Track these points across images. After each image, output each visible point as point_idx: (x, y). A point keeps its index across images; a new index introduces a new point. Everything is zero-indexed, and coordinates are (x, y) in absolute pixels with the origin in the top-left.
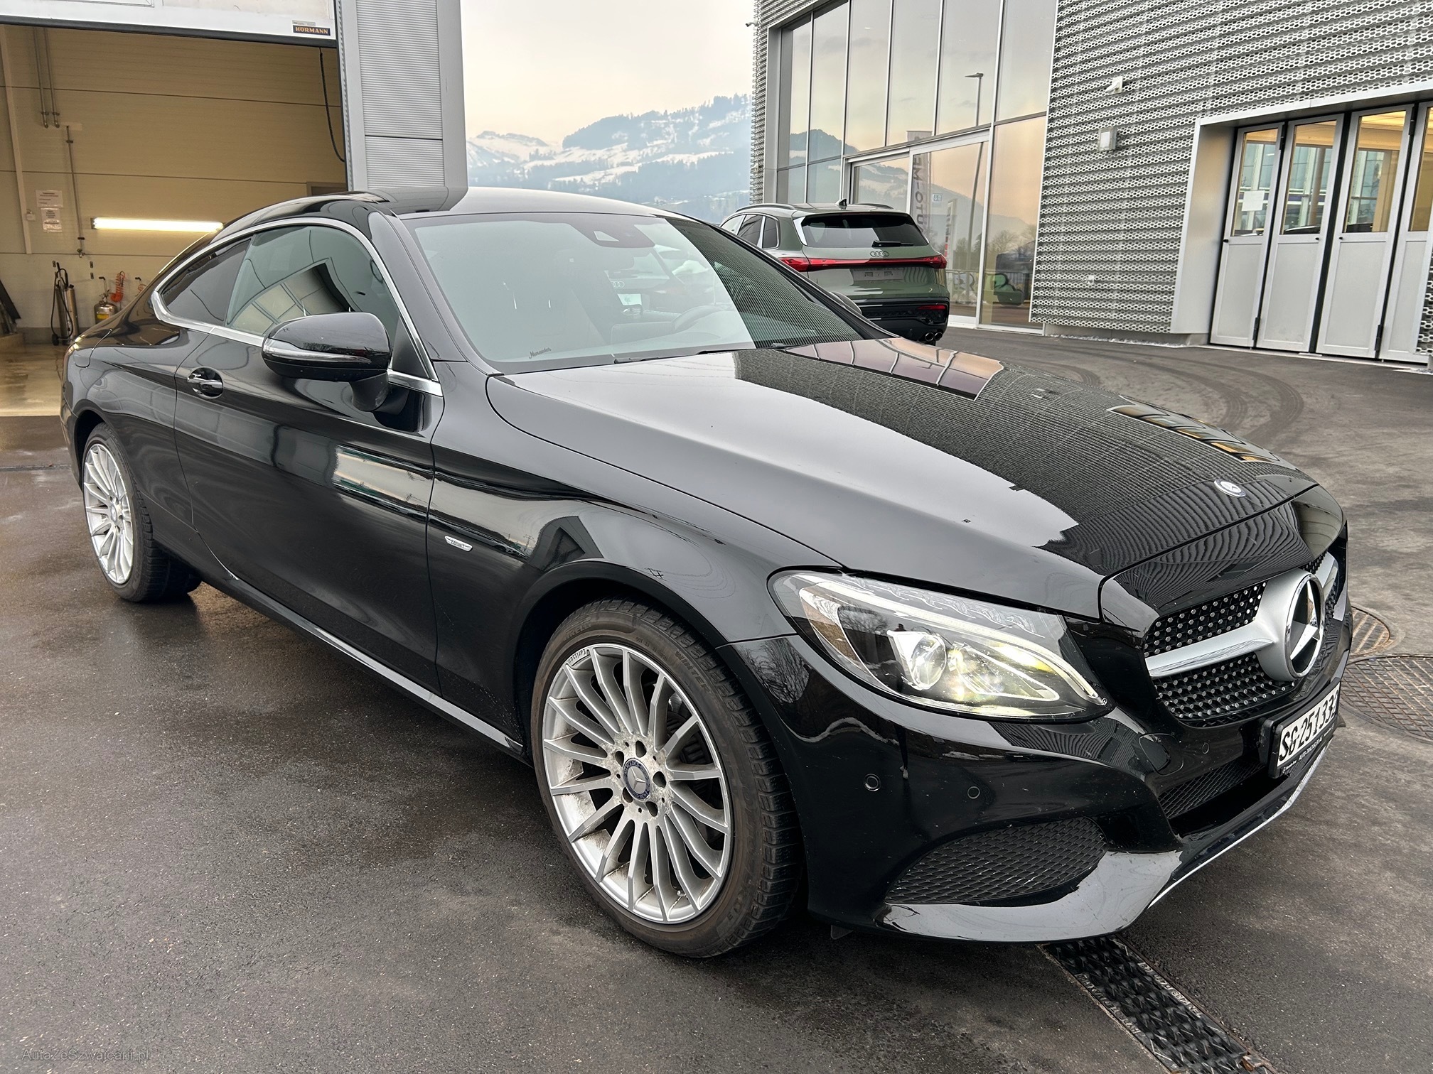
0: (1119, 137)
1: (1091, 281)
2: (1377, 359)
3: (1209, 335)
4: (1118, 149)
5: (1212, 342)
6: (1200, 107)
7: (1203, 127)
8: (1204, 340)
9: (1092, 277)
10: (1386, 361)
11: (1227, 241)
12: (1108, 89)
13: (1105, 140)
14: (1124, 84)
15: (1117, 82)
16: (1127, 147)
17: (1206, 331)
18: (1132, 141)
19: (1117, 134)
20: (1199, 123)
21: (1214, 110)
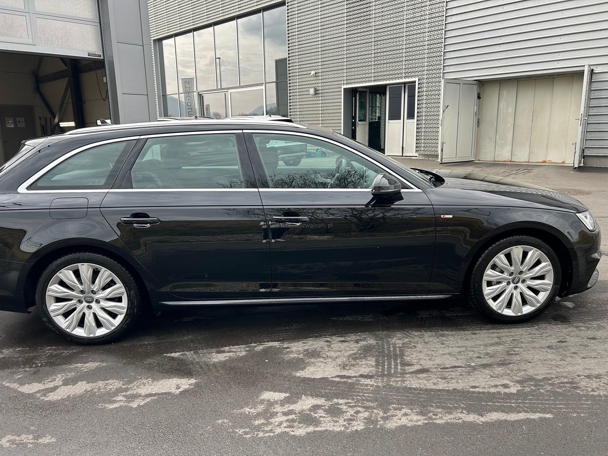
2: (402, 156)
4: (316, 94)
6: (342, 82)
7: (344, 89)
10: (405, 156)
12: (311, 75)
13: (312, 91)
14: (315, 73)
15: (313, 73)
16: (319, 94)
18: (320, 92)
19: (315, 89)
20: (343, 87)
21: (346, 84)
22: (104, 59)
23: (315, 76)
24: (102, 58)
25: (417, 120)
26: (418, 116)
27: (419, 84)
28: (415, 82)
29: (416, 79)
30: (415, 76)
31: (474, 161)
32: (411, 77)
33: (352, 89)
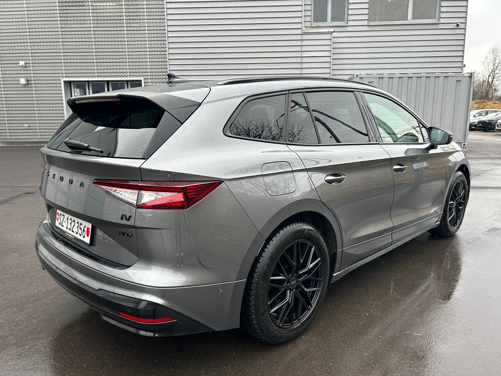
0: (28, 81)
1: (26, 127)
4: (28, 84)
6: (61, 75)
7: (64, 81)
9: (26, 125)
12: (20, 65)
13: (23, 81)
14: (25, 64)
15: (22, 63)
19: (27, 79)
20: (62, 80)
21: (66, 77)
23: (25, 67)
27: (144, 83)
29: (142, 79)
30: (140, 76)
32: (136, 76)
33: (70, 82)
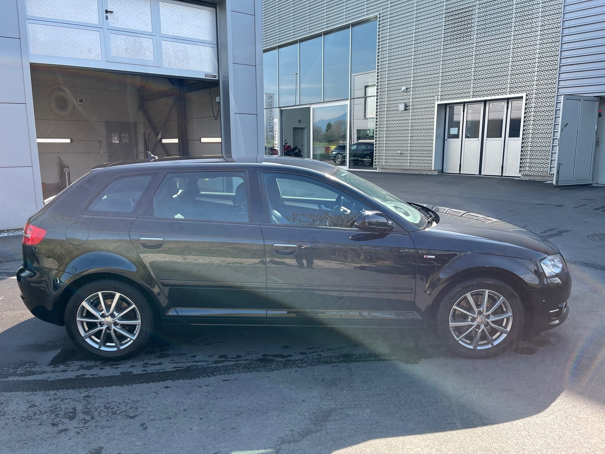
1: (399, 153)
2: (502, 176)
3: (443, 170)
4: (406, 110)
5: (444, 172)
6: (436, 98)
7: (438, 105)
8: (441, 172)
9: (399, 151)
10: (505, 176)
11: (446, 140)
12: (401, 90)
13: (402, 107)
14: (407, 89)
15: (404, 88)
16: (409, 110)
17: (441, 169)
18: (411, 107)
19: (405, 105)
20: (437, 103)
21: (442, 99)
22: (219, 80)
23: (406, 92)
24: (217, 79)
25: (523, 139)
26: (523, 134)
27: (526, 100)
28: (522, 97)
29: (524, 95)
30: (521, 92)
31: (592, 184)
32: (517, 92)
33: (446, 105)
